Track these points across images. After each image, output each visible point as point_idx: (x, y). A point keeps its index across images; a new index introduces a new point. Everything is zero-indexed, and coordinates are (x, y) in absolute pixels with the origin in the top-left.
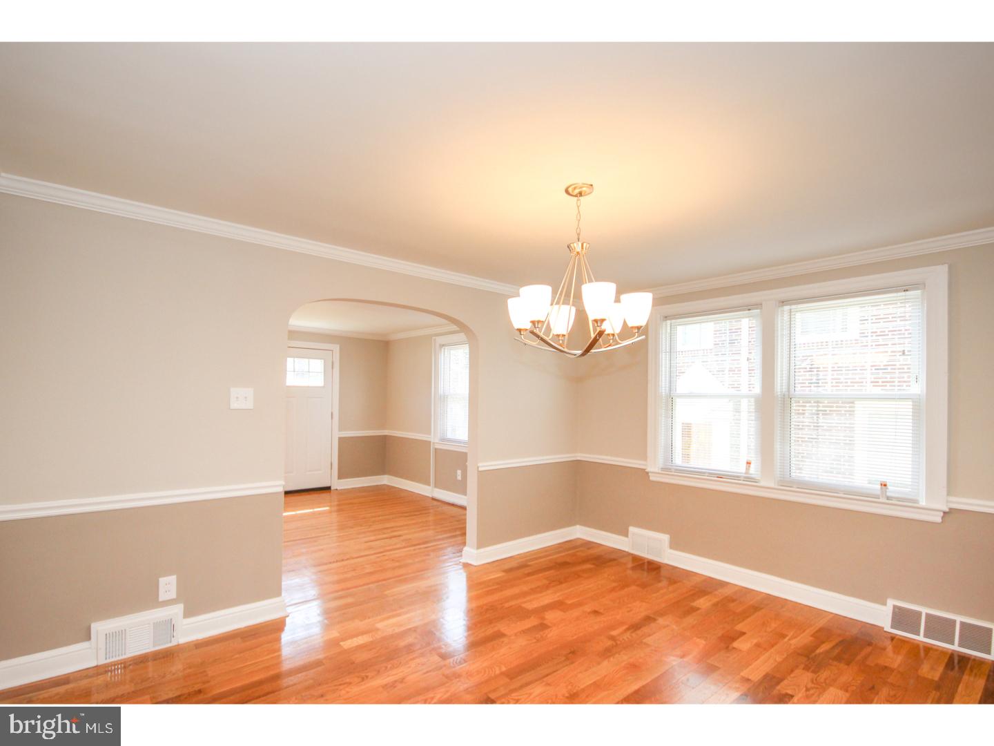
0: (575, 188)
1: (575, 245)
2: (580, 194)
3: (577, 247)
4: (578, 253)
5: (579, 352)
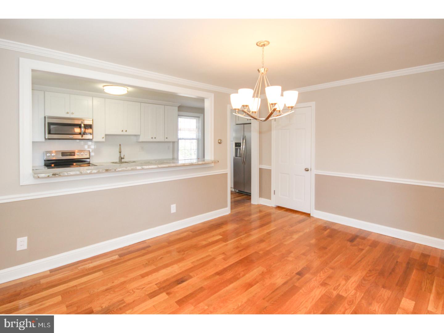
0: (260, 43)
1: (261, 69)
2: (264, 45)
3: (262, 70)
4: (262, 73)
5: (264, 119)
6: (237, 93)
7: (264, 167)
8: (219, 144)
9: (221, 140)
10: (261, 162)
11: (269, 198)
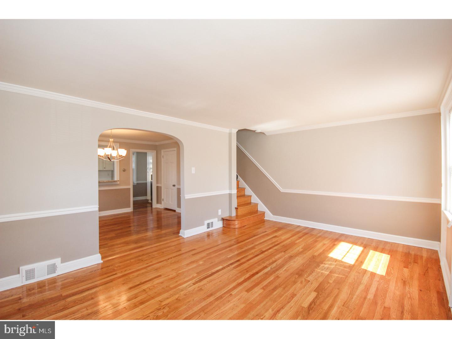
6: (104, 149)
7: (159, 185)
8: (124, 172)
9: (124, 169)
10: (157, 183)
11: (161, 203)
